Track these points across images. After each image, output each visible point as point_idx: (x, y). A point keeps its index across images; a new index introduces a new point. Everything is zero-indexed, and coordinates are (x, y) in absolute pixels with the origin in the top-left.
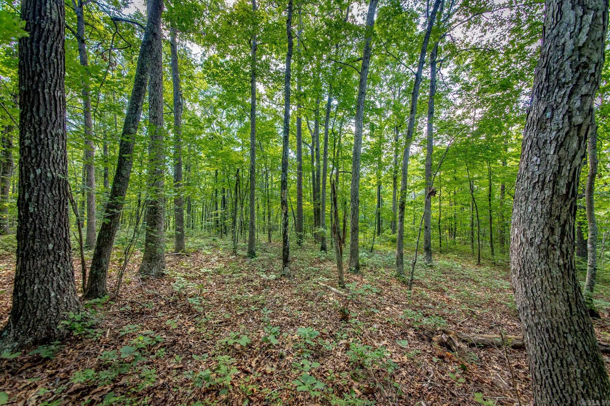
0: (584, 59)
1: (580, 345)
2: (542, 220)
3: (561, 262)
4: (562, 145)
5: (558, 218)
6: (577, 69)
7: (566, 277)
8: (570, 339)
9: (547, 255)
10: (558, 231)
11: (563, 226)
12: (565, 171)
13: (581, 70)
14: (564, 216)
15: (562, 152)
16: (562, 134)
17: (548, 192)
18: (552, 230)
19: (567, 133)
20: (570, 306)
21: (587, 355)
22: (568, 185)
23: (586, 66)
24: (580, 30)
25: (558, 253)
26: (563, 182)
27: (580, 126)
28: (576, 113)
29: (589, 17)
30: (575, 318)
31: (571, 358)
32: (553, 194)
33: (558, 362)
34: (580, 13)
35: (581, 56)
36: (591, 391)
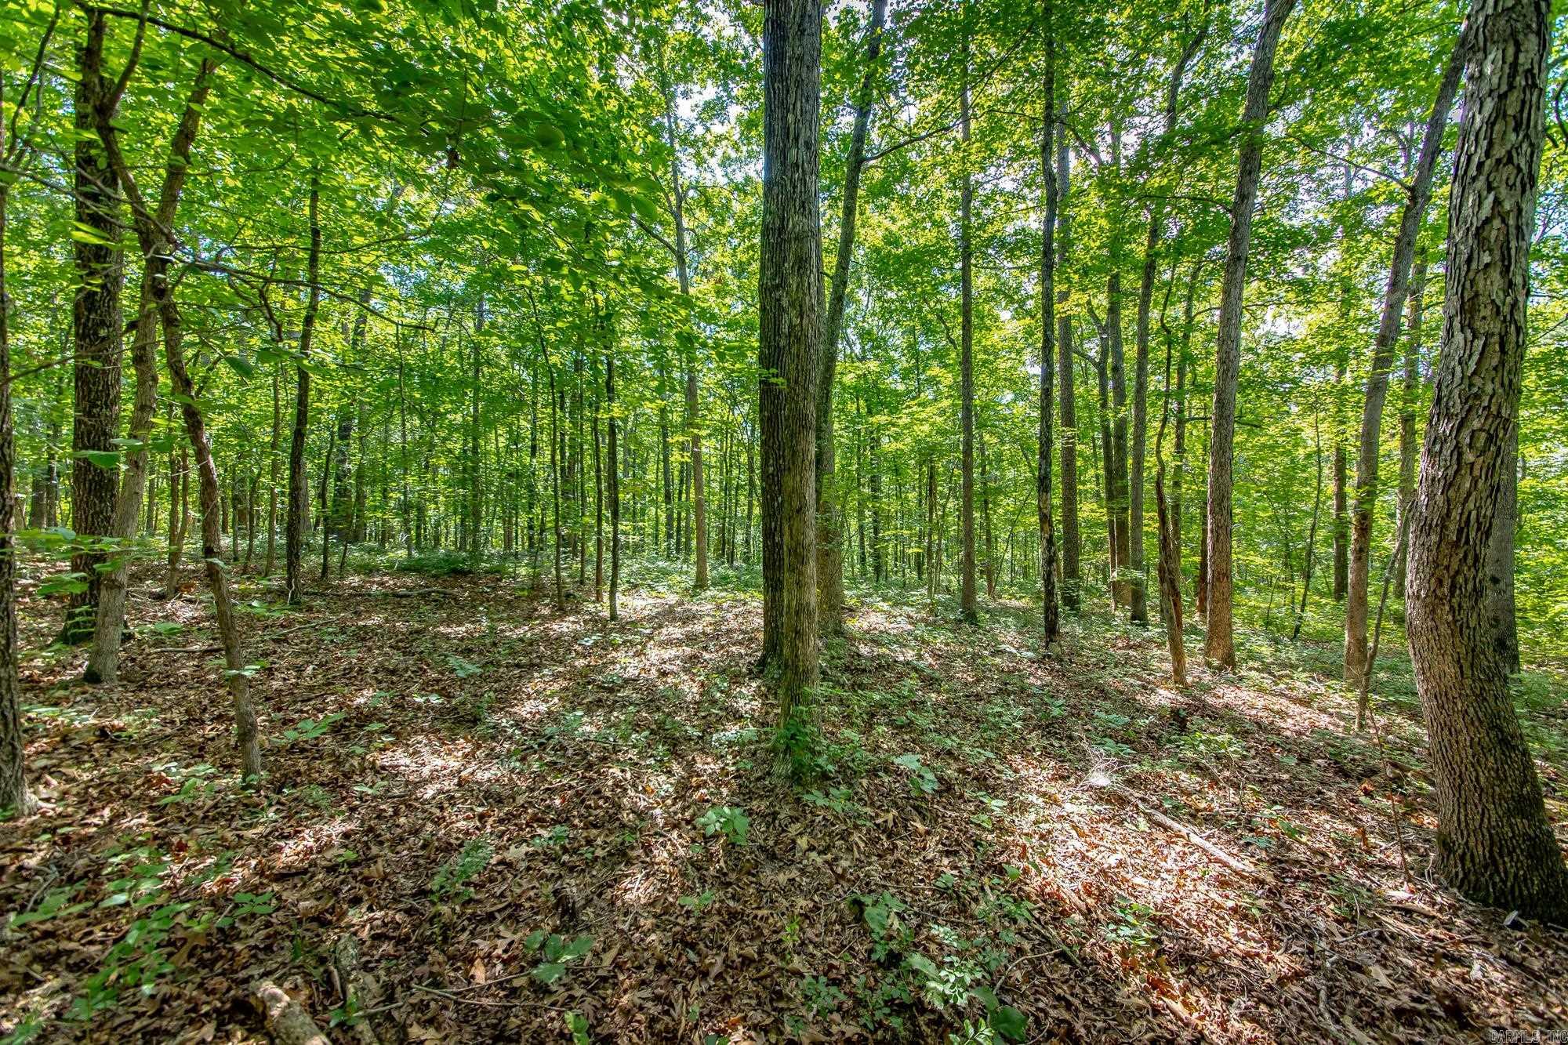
0: (1475, 390)
1: (1471, 710)
2: (1427, 570)
3: (1450, 618)
4: (1451, 485)
5: (1447, 568)
6: (1467, 400)
7: (1457, 634)
8: (1459, 705)
9: (1433, 611)
10: (1447, 582)
11: (1453, 578)
12: (1455, 514)
13: (1470, 402)
14: (1455, 566)
15: (1451, 493)
16: (1451, 472)
17: (1434, 538)
18: (1440, 582)
19: (1456, 472)
20: (1461, 667)
21: (1481, 722)
22: (1460, 531)
23: (1477, 396)
24: (1470, 356)
25: (1447, 608)
26: (1453, 527)
27: (1472, 464)
28: (1466, 449)
29: (1479, 344)
30: (1468, 682)
31: (1460, 725)
32: (1441, 540)
33: (1446, 731)
34: (1470, 337)
35: (1471, 385)
36: (1483, 761)
